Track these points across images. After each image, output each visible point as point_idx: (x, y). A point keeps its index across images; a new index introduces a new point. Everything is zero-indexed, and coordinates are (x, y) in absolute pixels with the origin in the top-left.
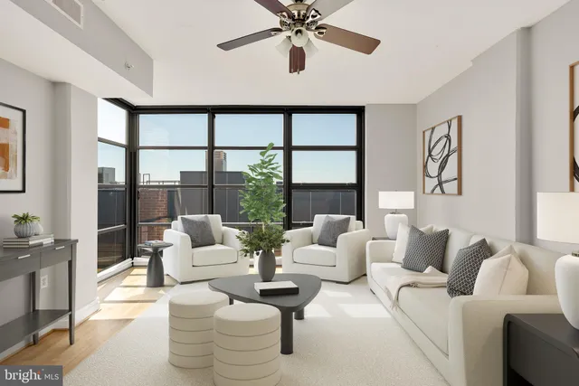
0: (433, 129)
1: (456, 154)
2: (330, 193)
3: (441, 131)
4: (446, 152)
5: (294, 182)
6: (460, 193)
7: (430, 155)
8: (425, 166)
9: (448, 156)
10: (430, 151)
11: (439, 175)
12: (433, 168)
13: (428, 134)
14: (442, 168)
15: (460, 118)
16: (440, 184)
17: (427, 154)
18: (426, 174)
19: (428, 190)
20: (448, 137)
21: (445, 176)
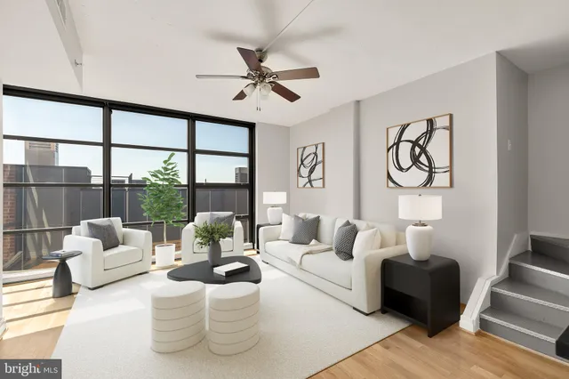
0: (305, 148)
1: (321, 164)
2: (218, 192)
3: (311, 150)
4: (314, 163)
5: (197, 182)
6: (324, 187)
7: (302, 163)
8: (299, 170)
9: (315, 165)
10: (302, 162)
11: (309, 176)
12: (305, 172)
13: (300, 151)
14: (311, 171)
15: (323, 144)
16: (310, 181)
17: (300, 163)
18: (299, 174)
19: (301, 185)
20: (315, 154)
21: (313, 176)
